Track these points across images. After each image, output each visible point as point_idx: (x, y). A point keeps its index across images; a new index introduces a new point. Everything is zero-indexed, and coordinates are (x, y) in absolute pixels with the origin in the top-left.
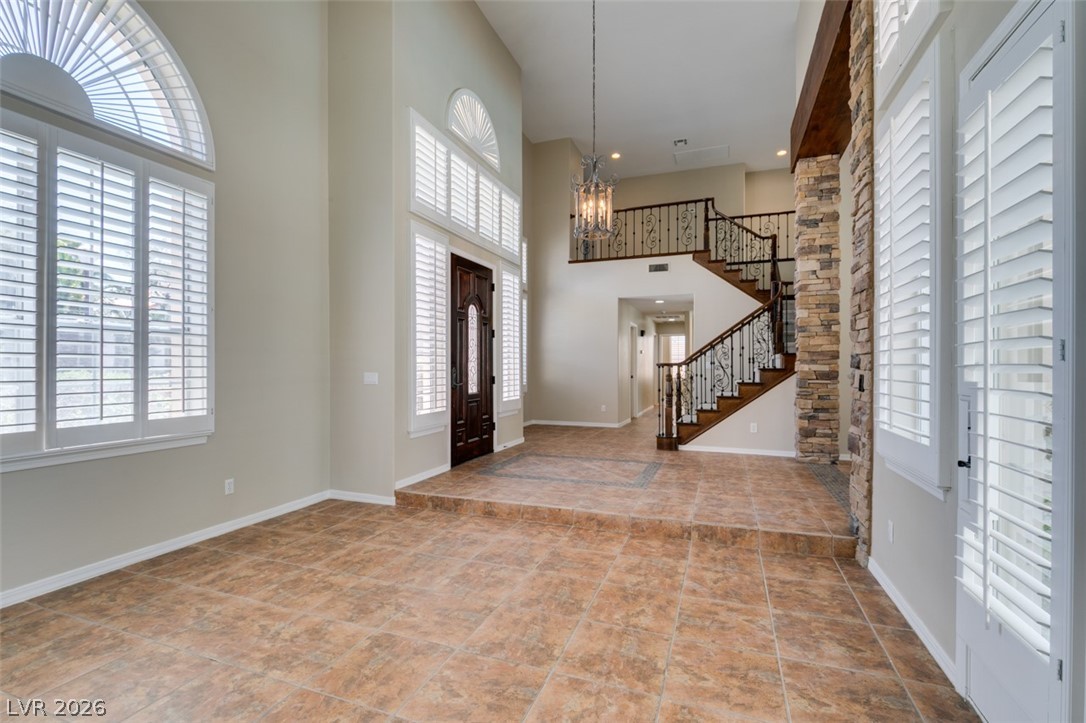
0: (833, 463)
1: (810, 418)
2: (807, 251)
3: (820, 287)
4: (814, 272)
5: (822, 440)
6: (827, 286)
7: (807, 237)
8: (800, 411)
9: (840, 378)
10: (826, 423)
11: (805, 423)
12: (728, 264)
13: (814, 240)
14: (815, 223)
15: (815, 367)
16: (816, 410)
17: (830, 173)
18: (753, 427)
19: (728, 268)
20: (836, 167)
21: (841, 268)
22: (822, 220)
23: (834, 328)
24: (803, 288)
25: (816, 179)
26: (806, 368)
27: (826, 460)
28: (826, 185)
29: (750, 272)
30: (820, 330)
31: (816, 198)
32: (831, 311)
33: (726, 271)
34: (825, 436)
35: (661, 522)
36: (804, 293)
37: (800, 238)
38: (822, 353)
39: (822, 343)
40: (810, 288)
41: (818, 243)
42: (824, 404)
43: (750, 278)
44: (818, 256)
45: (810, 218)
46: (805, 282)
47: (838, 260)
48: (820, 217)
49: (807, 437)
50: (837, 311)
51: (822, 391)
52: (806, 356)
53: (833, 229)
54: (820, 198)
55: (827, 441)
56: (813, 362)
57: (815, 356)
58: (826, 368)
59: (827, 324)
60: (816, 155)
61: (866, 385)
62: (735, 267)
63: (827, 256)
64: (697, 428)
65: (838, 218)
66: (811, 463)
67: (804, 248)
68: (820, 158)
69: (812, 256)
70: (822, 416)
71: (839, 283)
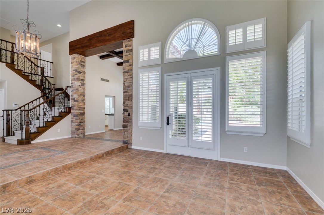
0: (84, 136)
1: (79, 125)
2: (78, 79)
3: (81, 90)
4: (80, 86)
5: (82, 130)
6: (83, 90)
7: (78, 76)
8: (76, 124)
9: (85, 114)
10: (82, 126)
11: (78, 127)
12: (23, 72)
13: (80, 77)
14: (80, 73)
15: (80, 111)
16: (80, 123)
17: (84, 61)
18: (59, 130)
19: (24, 74)
20: (85, 59)
21: (86, 86)
22: (82, 72)
23: (84, 101)
24: (77, 89)
25: (80, 61)
26: (78, 111)
27: (82, 136)
28: (82, 63)
29: (34, 78)
30: (81, 101)
31: (80, 66)
32: (84, 97)
33: (23, 75)
34: (82, 129)
35: (97, 155)
36: (78, 91)
37: (76, 76)
38: (81, 108)
39: (81, 105)
40: (79, 90)
41: (81, 78)
42: (82, 121)
43: (33, 79)
44: (81, 82)
45: (79, 71)
46: (78, 88)
47: (85, 84)
48: (81, 71)
49: (78, 130)
50: (85, 97)
51: (81, 118)
52: (78, 108)
53: (84, 76)
54: (81, 66)
55: (82, 131)
56: (79, 110)
57: (80, 108)
58: (82, 112)
59: (83, 100)
60: (80, 55)
61: (130, 115)
62: (27, 74)
63: (82, 82)
64: (38, 134)
65: (85, 73)
66: (79, 137)
67: (77, 79)
68: (81, 56)
69: (79, 81)
70: (82, 124)
71: (85, 90)
